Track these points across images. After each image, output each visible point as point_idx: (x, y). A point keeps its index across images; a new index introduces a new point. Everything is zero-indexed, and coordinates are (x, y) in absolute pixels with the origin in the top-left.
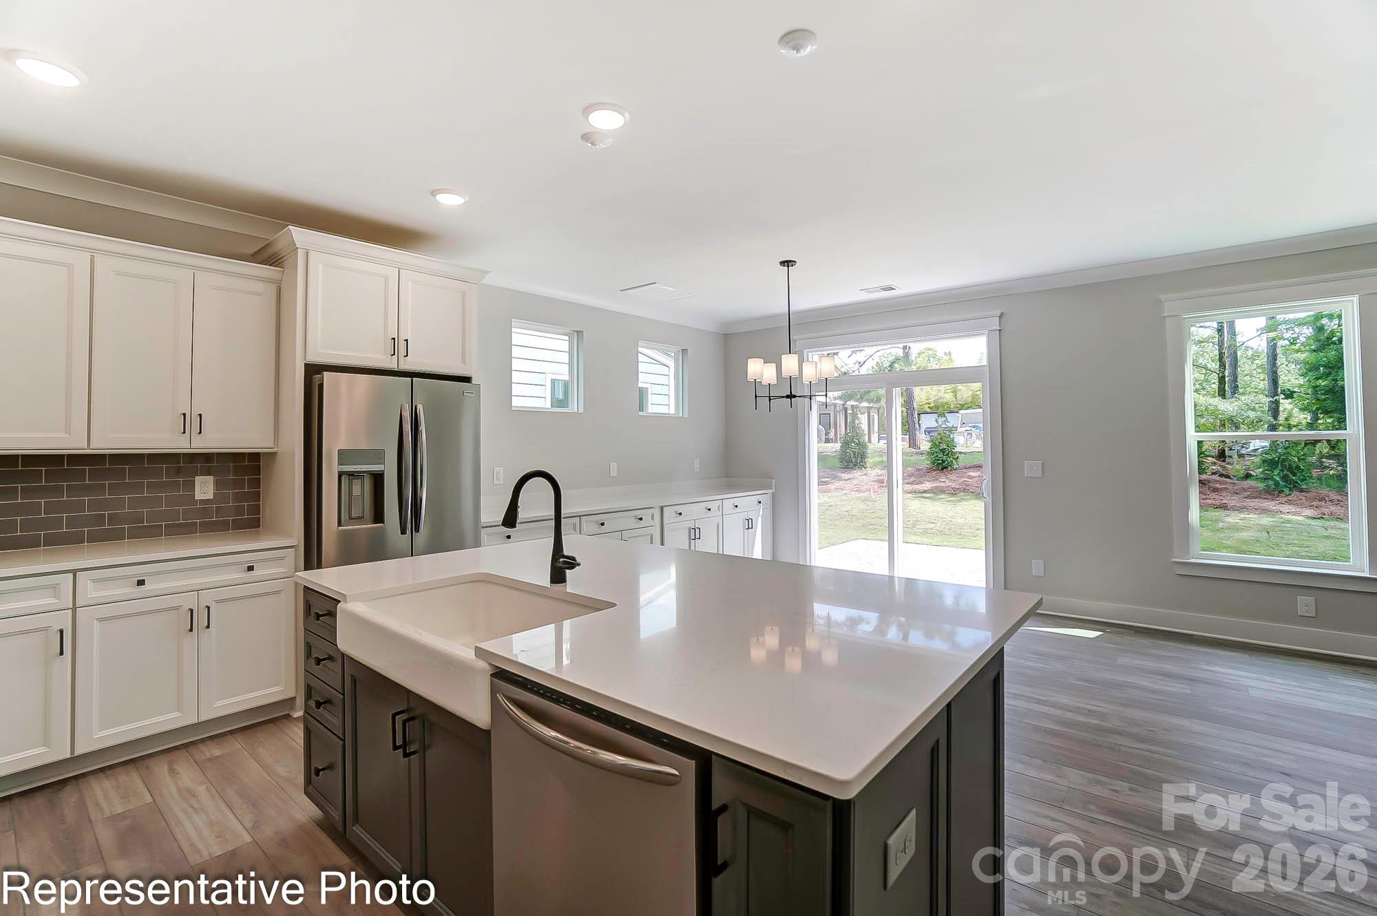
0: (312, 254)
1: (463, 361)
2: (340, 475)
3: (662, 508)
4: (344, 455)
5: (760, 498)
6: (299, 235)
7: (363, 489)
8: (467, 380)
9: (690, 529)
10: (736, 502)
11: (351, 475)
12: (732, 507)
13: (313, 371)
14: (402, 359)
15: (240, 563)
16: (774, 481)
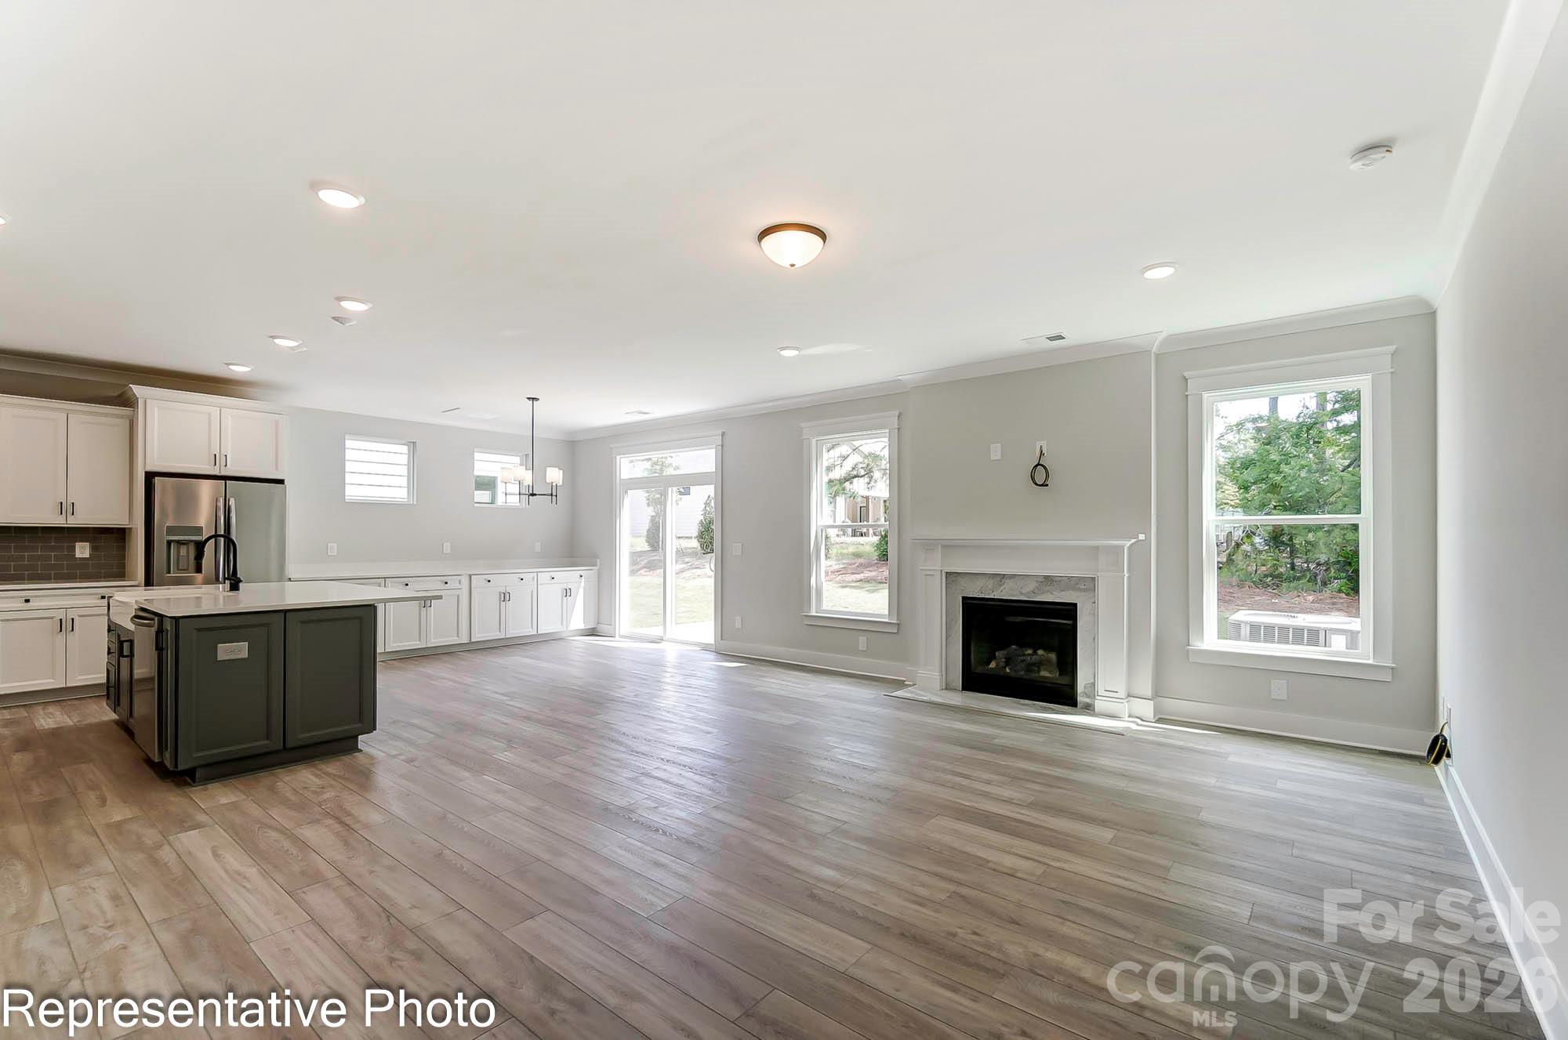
0: (148, 401)
1: (277, 469)
2: (169, 543)
3: (470, 576)
4: (171, 530)
5: (582, 573)
6: (138, 390)
7: (188, 552)
8: (281, 482)
9: (500, 593)
10: (553, 575)
11: (179, 543)
12: (549, 578)
13: (150, 476)
14: (223, 468)
15: (97, 594)
16: (598, 560)
